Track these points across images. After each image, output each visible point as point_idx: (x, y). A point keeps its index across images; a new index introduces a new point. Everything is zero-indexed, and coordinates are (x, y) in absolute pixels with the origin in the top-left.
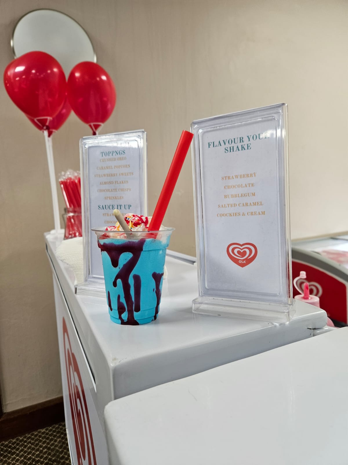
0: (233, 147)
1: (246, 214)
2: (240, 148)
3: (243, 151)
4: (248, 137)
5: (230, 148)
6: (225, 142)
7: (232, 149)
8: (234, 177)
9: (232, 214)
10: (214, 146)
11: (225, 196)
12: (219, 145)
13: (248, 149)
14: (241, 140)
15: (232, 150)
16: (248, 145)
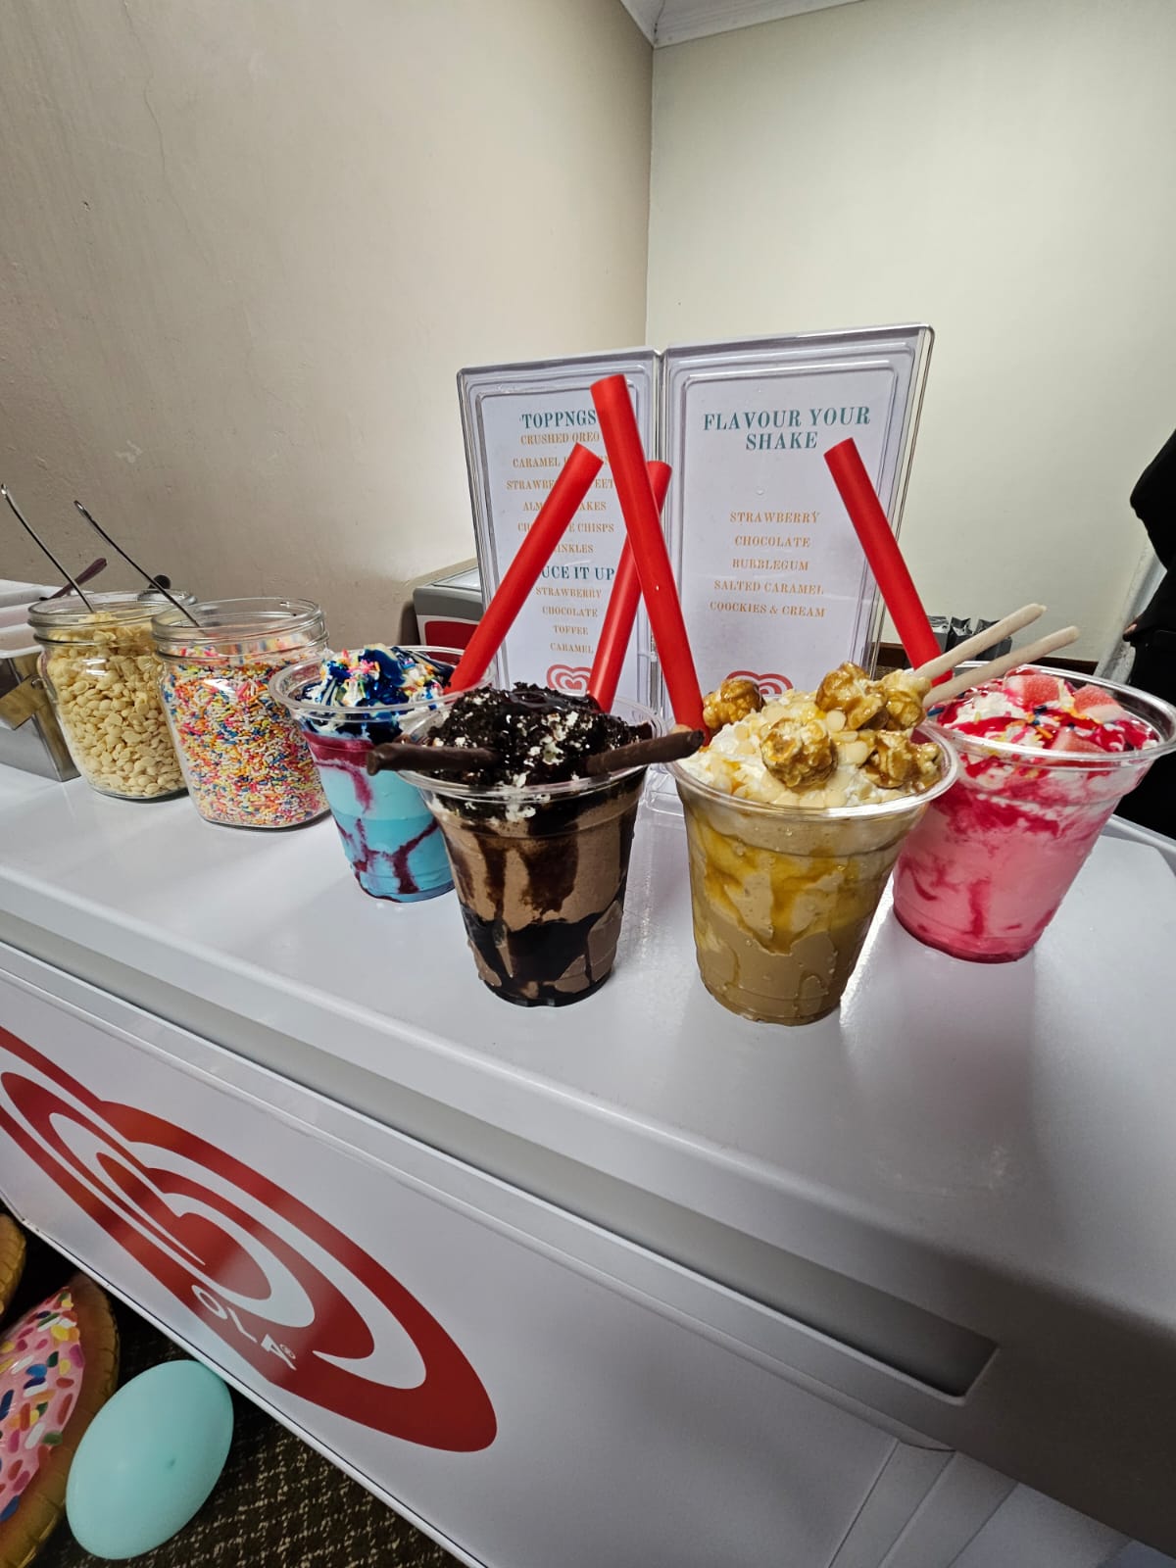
0: (769, 436)
1: (780, 612)
2: (788, 441)
3: (796, 449)
4: (813, 412)
5: (762, 436)
6: (750, 418)
7: (764, 442)
8: (763, 517)
9: (747, 607)
10: (719, 427)
11: (736, 563)
12: (734, 426)
13: (808, 446)
14: (794, 418)
15: (765, 445)
16: (809, 434)
